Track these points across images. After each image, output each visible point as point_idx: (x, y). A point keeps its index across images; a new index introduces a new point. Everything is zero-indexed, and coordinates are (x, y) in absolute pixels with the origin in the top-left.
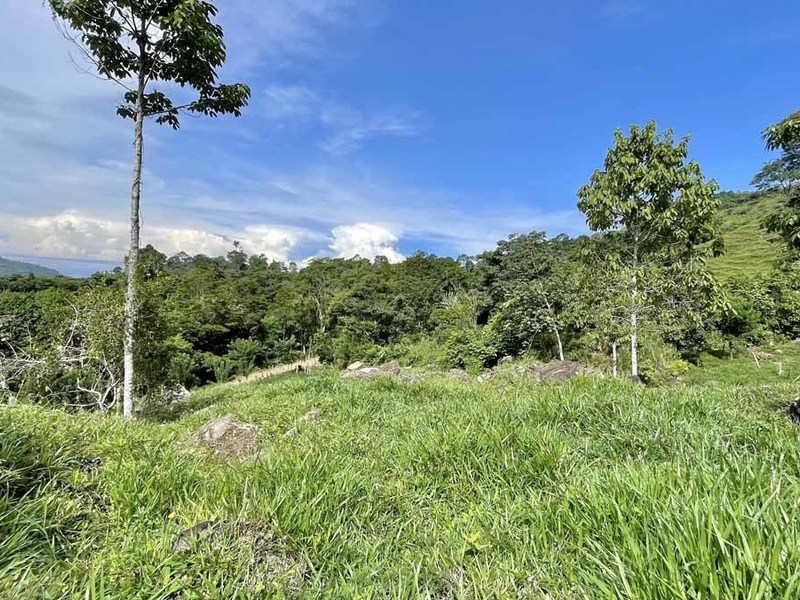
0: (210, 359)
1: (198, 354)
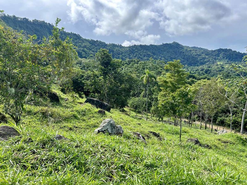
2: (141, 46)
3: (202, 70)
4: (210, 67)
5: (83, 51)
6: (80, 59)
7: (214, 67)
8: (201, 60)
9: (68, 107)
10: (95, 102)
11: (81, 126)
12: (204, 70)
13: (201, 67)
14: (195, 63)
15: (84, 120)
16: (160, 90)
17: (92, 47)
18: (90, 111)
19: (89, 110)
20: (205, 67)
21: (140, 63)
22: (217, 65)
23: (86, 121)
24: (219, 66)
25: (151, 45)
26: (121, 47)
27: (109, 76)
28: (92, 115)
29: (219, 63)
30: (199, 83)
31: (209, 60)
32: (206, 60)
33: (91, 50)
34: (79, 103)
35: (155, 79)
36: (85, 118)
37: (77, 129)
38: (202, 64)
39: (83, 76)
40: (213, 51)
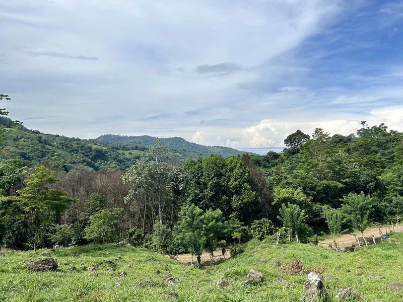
0: (328, 212)
1: (316, 206)
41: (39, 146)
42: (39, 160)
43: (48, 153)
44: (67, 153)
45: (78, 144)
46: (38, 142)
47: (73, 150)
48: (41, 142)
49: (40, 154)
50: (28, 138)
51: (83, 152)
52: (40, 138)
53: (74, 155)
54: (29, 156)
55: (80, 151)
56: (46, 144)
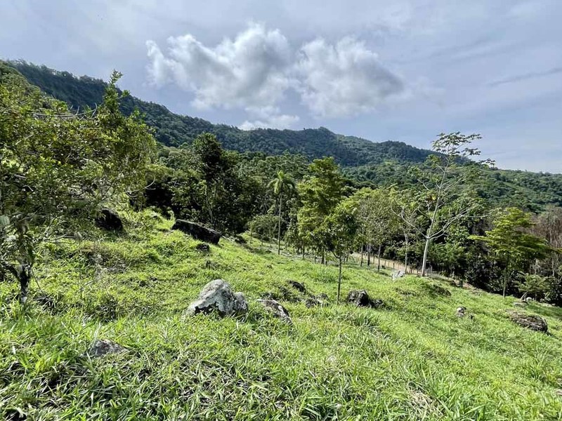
2: (269, 131)
3: (363, 173)
4: (373, 169)
5: (172, 134)
6: (166, 148)
7: (380, 169)
8: (361, 157)
9: (139, 240)
10: (192, 228)
11: (164, 276)
12: (366, 173)
13: (361, 168)
14: (352, 162)
15: (170, 264)
16: (302, 205)
17: (187, 129)
18: (182, 246)
19: (180, 245)
20: (367, 168)
21: (269, 159)
22: (385, 166)
23: (174, 265)
24: (387, 168)
25: (286, 130)
26: (237, 130)
27: (217, 181)
28: (185, 253)
29: (387, 163)
30: (360, 195)
31: (373, 157)
32: (368, 158)
33: (185, 133)
34: (160, 230)
35: (293, 185)
36: (171, 259)
37: (155, 282)
38: (363, 163)
39: (169, 179)
40: (379, 145)
41: (497, 184)
42: (497, 199)
43: (508, 191)
44: (532, 191)
45: (547, 180)
46: (496, 180)
47: (540, 188)
48: (499, 179)
49: (498, 192)
50: (486, 175)
51: (555, 189)
52: (498, 174)
53: (541, 193)
54: (486, 194)
55: (550, 188)
56: (504, 181)
